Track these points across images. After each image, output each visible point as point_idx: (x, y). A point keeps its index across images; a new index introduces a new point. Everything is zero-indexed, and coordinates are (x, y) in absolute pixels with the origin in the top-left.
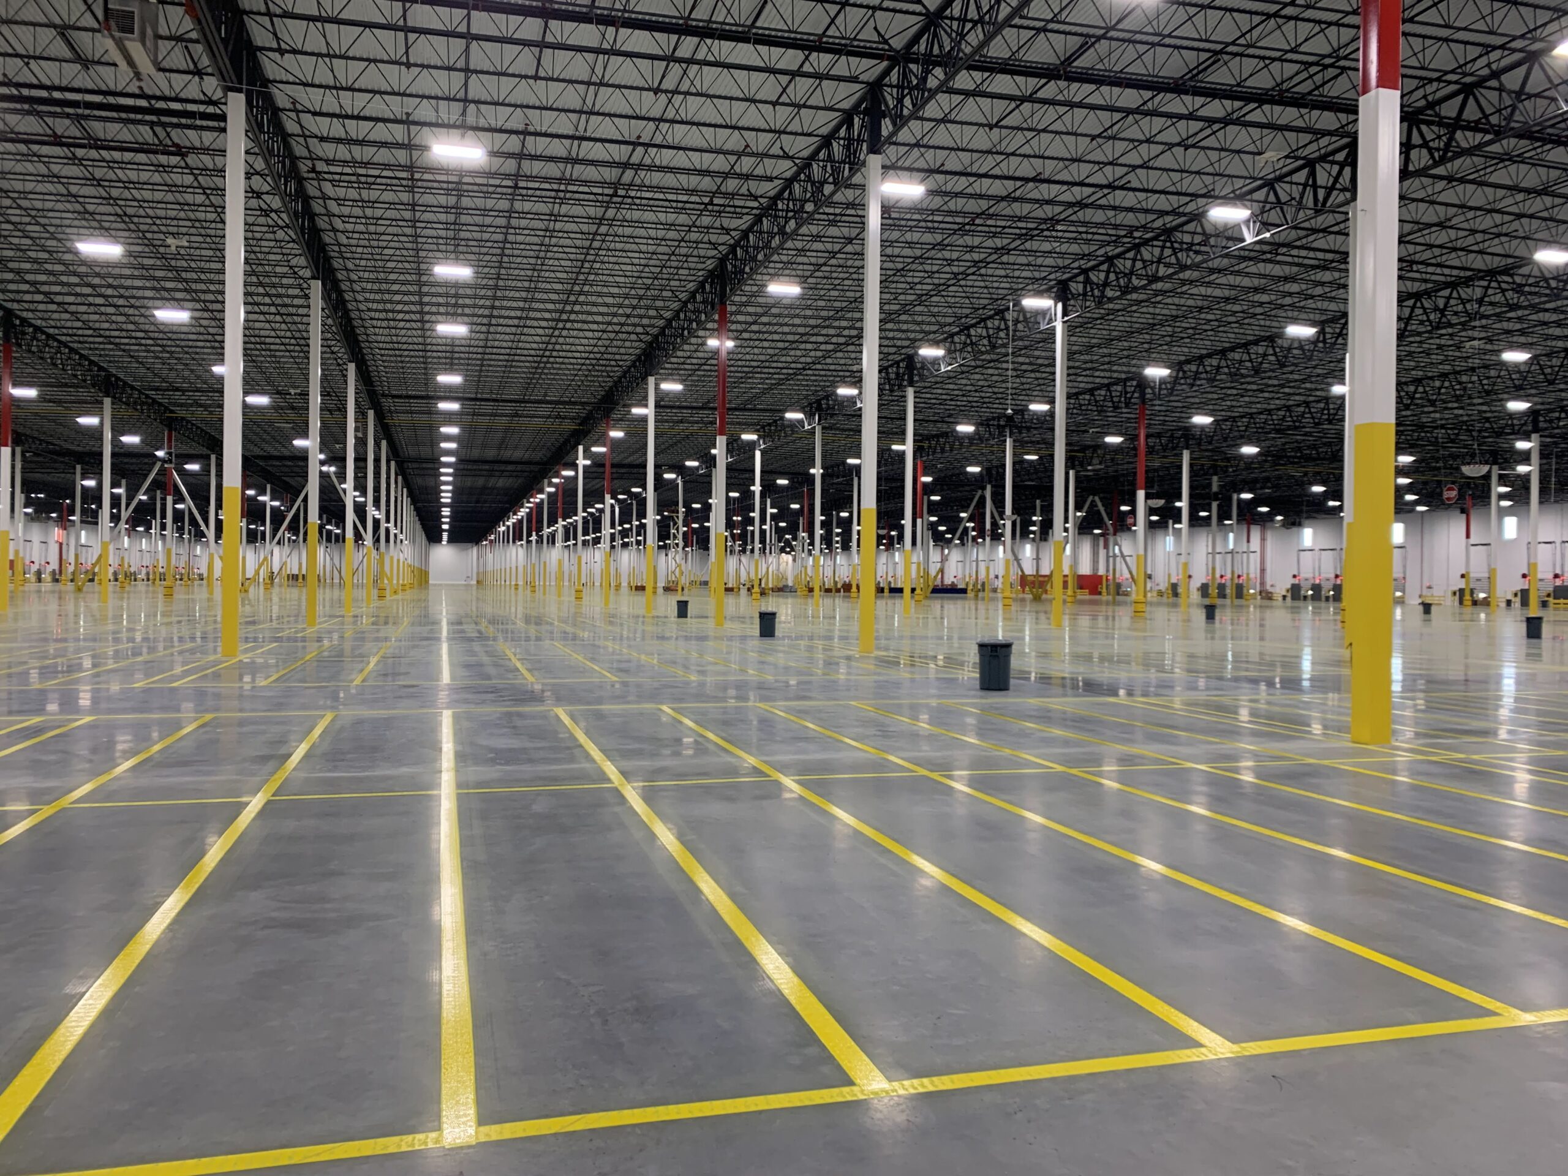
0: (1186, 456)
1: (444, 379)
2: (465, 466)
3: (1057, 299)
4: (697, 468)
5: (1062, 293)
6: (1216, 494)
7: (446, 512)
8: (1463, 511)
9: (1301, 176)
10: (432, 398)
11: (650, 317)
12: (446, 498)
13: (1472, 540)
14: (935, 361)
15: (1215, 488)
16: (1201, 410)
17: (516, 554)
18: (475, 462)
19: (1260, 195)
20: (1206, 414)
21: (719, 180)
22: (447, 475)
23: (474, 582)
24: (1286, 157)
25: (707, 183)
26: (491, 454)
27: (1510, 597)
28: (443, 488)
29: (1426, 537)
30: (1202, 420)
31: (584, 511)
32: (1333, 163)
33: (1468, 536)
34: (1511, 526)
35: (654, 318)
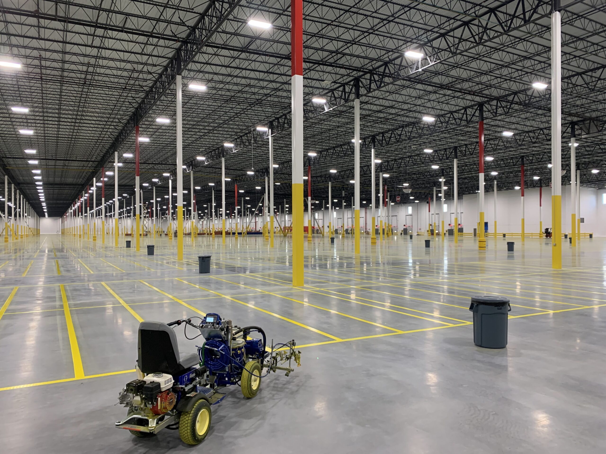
0: (330, 184)
1: (29, 151)
2: (47, 185)
3: (269, 128)
4: (148, 187)
5: (271, 126)
6: (344, 197)
7: (44, 204)
8: (427, 203)
9: (341, 89)
10: (26, 158)
11: (116, 122)
12: (42, 199)
13: (431, 213)
14: (231, 149)
15: (343, 195)
16: (333, 167)
17: (79, 221)
18: (51, 184)
19: (330, 94)
20: (335, 169)
21: (130, 73)
22: (40, 190)
23: (60, 233)
24: (333, 82)
25: (125, 74)
26: (58, 180)
27: (445, 232)
28: (40, 195)
29: (419, 212)
30: (333, 171)
31: (105, 203)
32: (350, 85)
33: (429, 211)
34: (445, 207)
35: (118, 122)
